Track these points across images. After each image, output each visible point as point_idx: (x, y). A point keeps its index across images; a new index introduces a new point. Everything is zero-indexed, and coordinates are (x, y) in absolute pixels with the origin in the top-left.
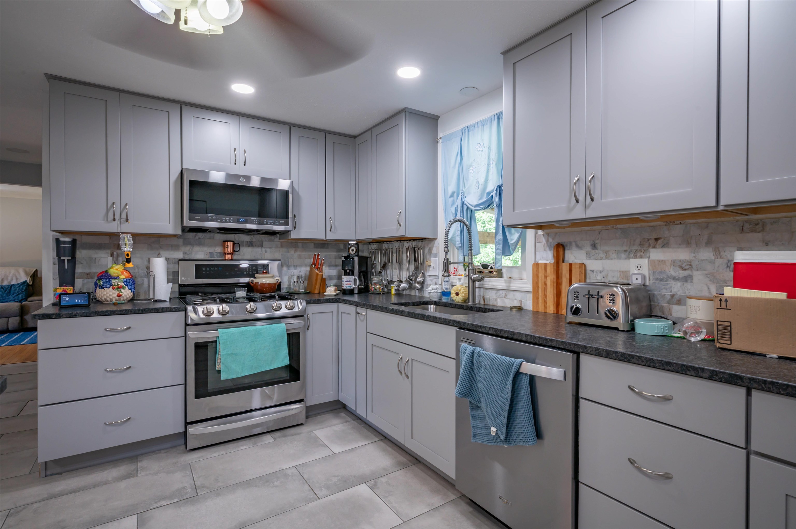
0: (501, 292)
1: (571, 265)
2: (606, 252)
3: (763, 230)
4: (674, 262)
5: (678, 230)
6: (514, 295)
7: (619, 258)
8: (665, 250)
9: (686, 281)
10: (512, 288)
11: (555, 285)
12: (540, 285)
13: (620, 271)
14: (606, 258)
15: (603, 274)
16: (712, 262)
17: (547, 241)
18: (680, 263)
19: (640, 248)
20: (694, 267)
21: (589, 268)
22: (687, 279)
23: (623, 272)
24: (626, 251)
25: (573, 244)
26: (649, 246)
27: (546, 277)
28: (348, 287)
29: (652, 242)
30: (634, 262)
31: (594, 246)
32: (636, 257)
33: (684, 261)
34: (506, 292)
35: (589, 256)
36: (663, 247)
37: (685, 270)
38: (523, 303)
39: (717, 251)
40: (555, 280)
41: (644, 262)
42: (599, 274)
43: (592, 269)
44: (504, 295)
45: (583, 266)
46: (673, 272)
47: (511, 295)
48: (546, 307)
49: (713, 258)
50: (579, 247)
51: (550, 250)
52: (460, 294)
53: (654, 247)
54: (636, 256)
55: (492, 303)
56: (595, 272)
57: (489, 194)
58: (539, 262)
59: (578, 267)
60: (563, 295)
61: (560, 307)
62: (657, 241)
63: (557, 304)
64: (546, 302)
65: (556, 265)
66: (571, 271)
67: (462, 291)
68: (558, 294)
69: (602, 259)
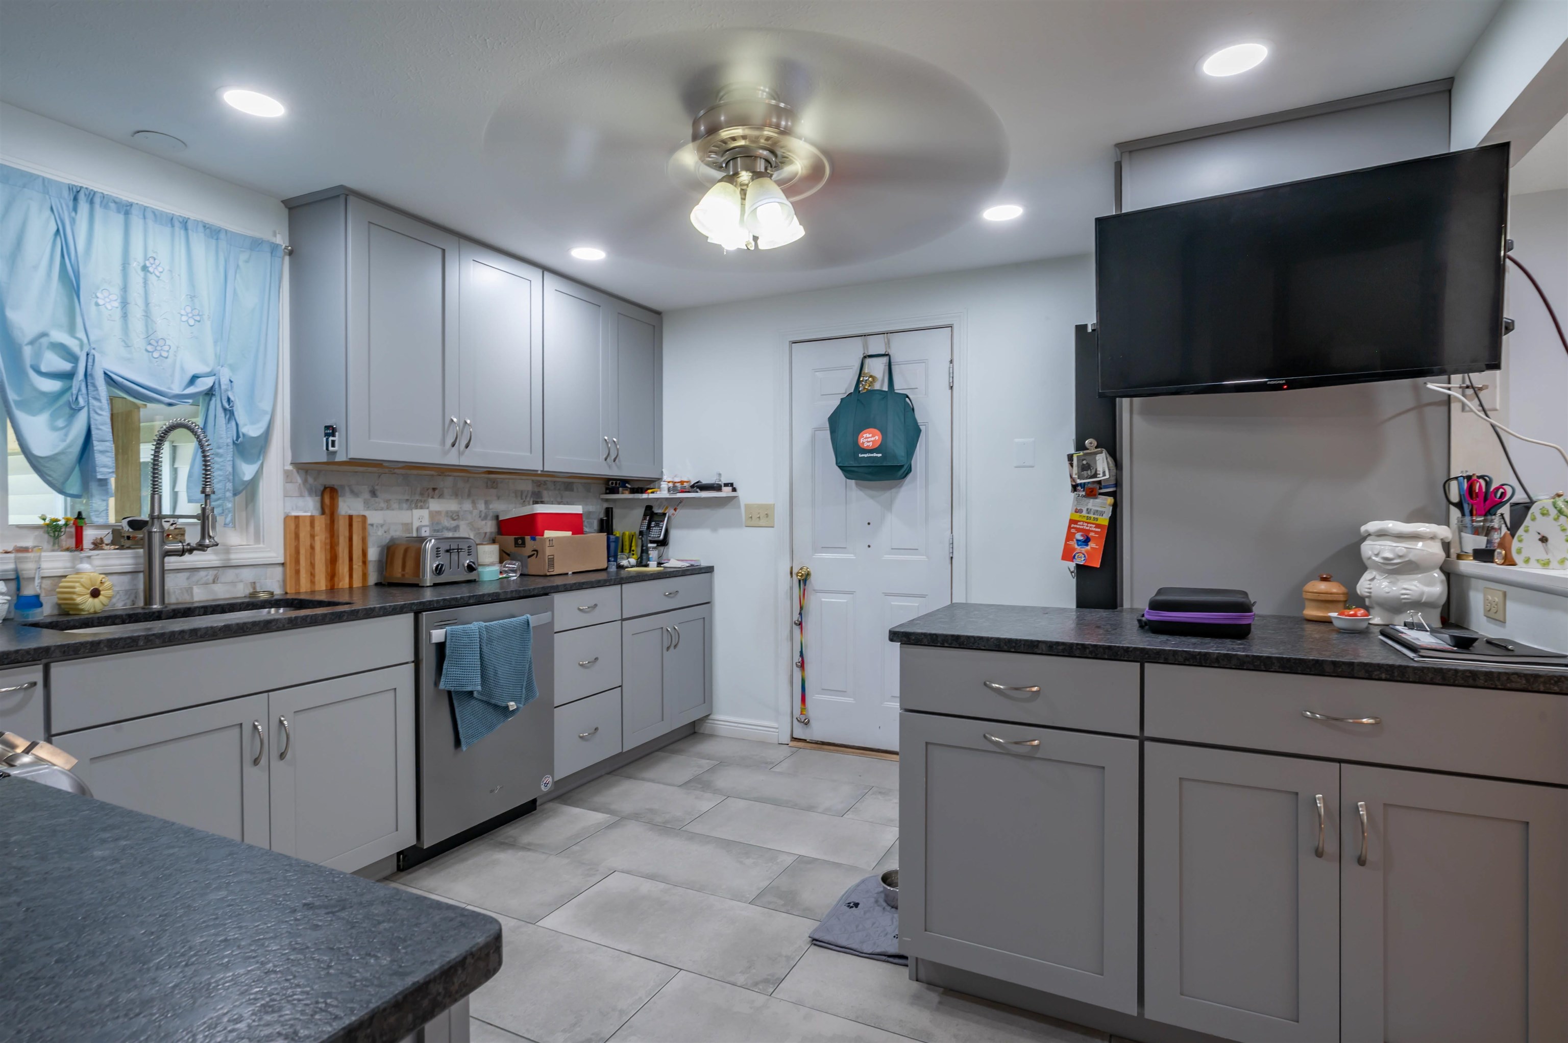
0: (203, 573)
1: (351, 518)
2: (388, 501)
4: (447, 512)
5: (449, 481)
6: (237, 575)
7: (401, 509)
8: (441, 500)
10: (234, 563)
11: (328, 547)
12: (302, 551)
13: (403, 524)
14: (388, 508)
15: (385, 528)
16: (471, 512)
17: (305, 481)
18: (449, 514)
19: (420, 498)
20: (460, 517)
21: (369, 521)
22: (456, 529)
23: (405, 524)
24: (407, 500)
25: (347, 489)
26: (428, 496)
27: (313, 536)
29: (430, 491)
30: (417, 513)
31: (374, 493)
32: (416, 508)
33: (453, 511)
34: (217, 571)
35: (367, 505)
36: (439, 497)
37: (455, 520)
39: (474, 502)
40: (328, 541)
41: (425, 513)
42: (380, 528)
43: (372, 523)
44: (211, 578)
45: (364, 517)
46: (446, 522)
47: (230, 575)
48: (313, 582)
49: (471, 509)
50: (355, 494)
51: (310, 494)
52: (102, 592)
53: (432, 498)
54: (417, 506)
55: (177, 599)
56: (375, 526)
57: (193, 379)
58: (294, 514)
59: (360, 520)
60: (340, 561)
61: (336, 579)
62: (434, 492)
63: (332, 575)
64: (312, 575)
65: (328, 518)
66: (351, 525)
67: (107, 584)
68: (333, 560)
69: (382, 509)
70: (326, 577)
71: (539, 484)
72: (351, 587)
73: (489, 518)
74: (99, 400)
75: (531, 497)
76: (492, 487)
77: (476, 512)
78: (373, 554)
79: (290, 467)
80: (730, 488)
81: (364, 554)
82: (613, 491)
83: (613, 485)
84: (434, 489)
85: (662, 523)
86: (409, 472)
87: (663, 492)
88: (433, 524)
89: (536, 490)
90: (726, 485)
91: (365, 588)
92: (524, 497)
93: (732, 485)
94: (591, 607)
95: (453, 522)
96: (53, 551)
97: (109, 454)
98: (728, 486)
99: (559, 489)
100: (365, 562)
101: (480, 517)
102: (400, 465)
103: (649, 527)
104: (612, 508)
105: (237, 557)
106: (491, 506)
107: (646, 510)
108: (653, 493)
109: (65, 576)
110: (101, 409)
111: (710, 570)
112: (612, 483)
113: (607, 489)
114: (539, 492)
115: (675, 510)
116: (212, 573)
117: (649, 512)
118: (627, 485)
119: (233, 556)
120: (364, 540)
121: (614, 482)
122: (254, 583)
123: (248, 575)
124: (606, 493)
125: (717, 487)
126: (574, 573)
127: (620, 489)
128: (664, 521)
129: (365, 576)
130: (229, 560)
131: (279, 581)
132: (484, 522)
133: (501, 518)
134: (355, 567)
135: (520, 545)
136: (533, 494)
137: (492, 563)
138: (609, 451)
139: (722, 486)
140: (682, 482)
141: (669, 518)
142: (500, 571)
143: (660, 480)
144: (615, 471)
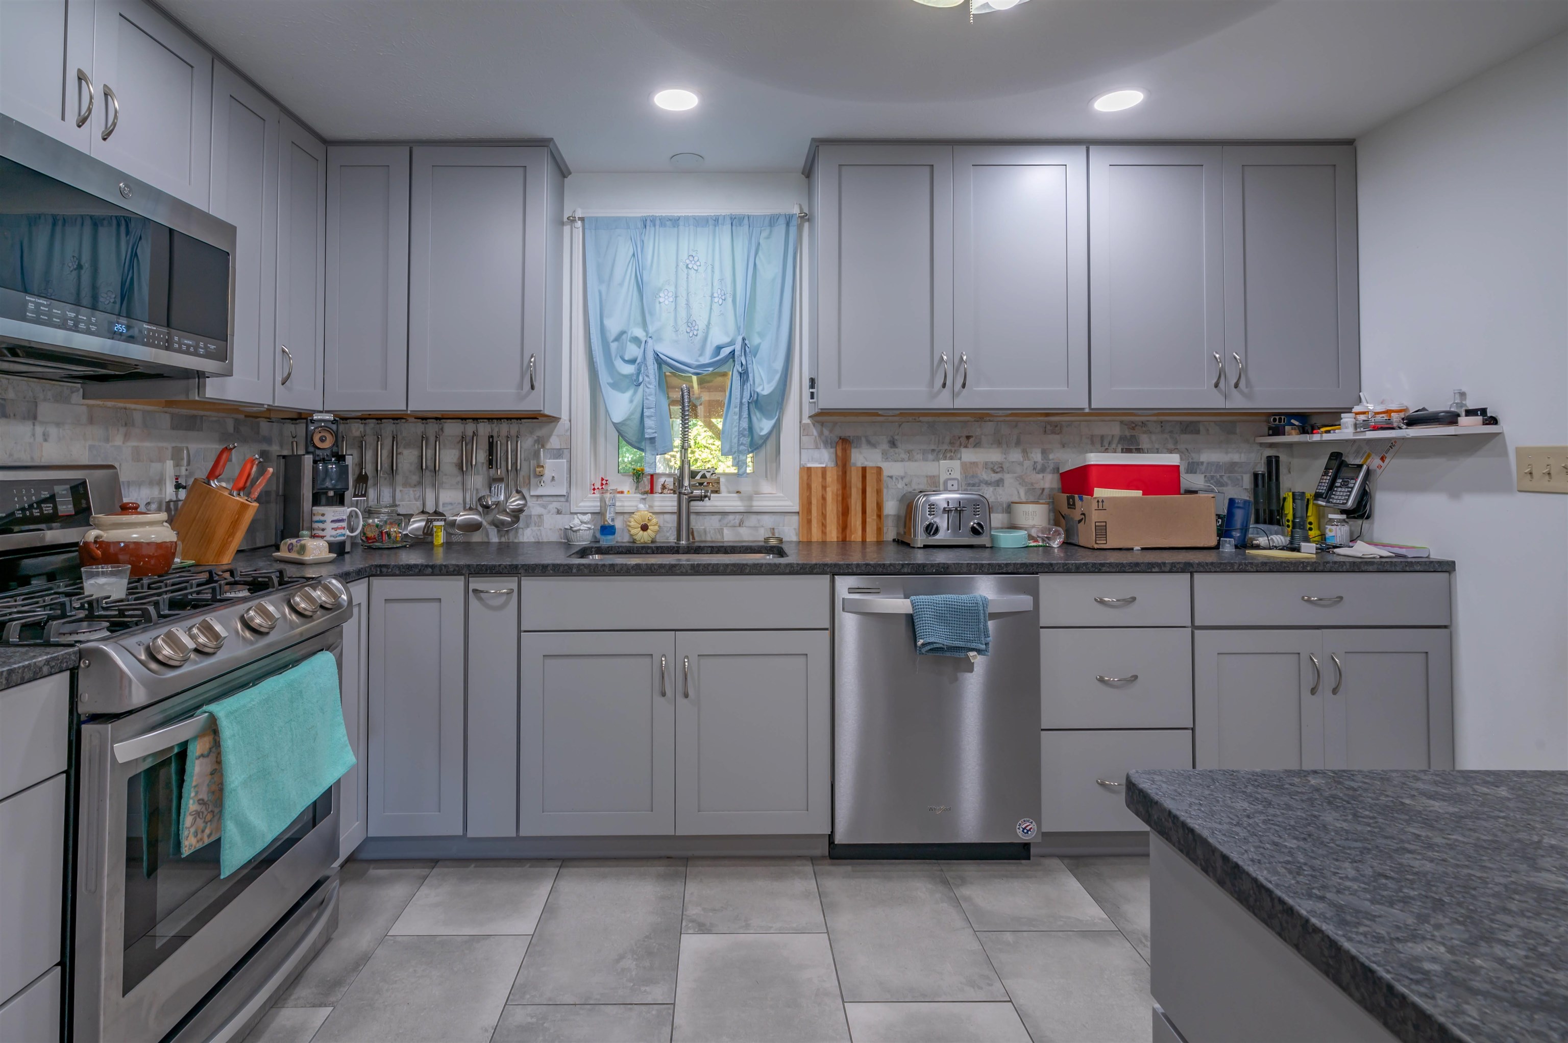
0: (731, 517)
1: (864, 469)
2: (909, 452)
3: (1060, 433)
4: (986, 463)
5: (989, 427)
6: (759, 521)
7: (925, 460)
8: (977, 450)
9: (998, 486)
10: (755, 509)
11: (840, 498)
12: (814, 501)
13: (927, 476)
14: (909, 460)
15: (906, 480)
16: (1021, 464)
17: (821, 434)
18: (992, 466)
19: (950, 448)
20: (1005, 469)
21: (886, 473)
22: (999, 483)
23: (930, 477)
24: (933, 450)
25: (863, 439)
26: (961, 445)
27: (824, 488)
28: (340, 536)
29: (963, 440)
30: (945, 465)
31: (893, 444)
32: (945, 458)
33: (996, 463)
34: (741, 517)
35: (885, 456)
36: (975, 446)
37: (997, 473)
38: (776, 531)
39: (1025, 452)
40: (840, 492)
41: (956, 464)
42: (900, 480)
43: (890, 475)
44: (737, 522)
45: (879, 470)
46: (985, 475)
47: (753, 520)
48: (824, 533)
49: (1022, 460)
50: (872, 445)
51: (826, 447)
52: (649, 527)
53: (966, 447)
54: (946, 457)
55: (712, 538)
56: (894, 478)
57: (719, 349)
58: (809, 465)
59: (875, 471)
60: (852, 512)
61: (848, 531)
62: (969, 440)
63: (844, 527)
64: (824, 525)
65: (841, 469)
66: (864, 477)
67: (654, 521)
68: (845, 512)
69: (902, 460)
70: (837, 529)
71: (1133, 426)
72: (864, 541)
73: (1048, 470)
74: (648, 376)
75: (1119, 443)
76: (1053, 432)
77: (1028, 464)
78: (891, 507)
79: (806, 421)
80: (1479, 419)
81: (879, 507)
82: (1277, 431)
83: (1275, 422)
84: (968, 437)
85: (1353, 481)
86: (937, 419)
88: (966, 477)
89: (1127, 433)
90: (1469, 413)
91: (880, 543)
93: (1483, 411)
94: (1124, 600)
95: (994, 475)
96: (635, 493)
97: (653, 418)
98: (1477, 415)
99: (1171, 432)
100: (879, 516)
101: (1035, 469)
102: (898, 412)
103: (1331, 487)
104: (1277, 458)
105: (759, 504)
106: (1051, 456)
107: (1330, 459)
109: (633, 513)
110: (650, 383)
111: (1447, 567)
112: (1275, 420)
113: (1270, 428)
114: (1133, 437)
115: (1383, 459)
116: (738, 517)
117: (1335, 464)
118: (1293, 421)
119: (755, 503)
120: (879, 492)
121: (1277, 418)
122: (773, 529)
123: (768, 521)
124: (1269, 435)
125: (1452, 419)
126: (1143, 549)
127: (1287, 428)
128: (1357, 477)
129: (879, 530)
130: (752, 506)
131: (795, 529)
132: (1040, 476)
133: (1061, 471)
134: (868, 520)
135: (1071, 506)
136: (1122, 439)
137: (1033, 527)
138: (1221, 373)
139: (1459, 415)
140: (1388, 412)
141: (1368, 472)
142: (1030, 537)
143: (1349, 410)
144: (1238, 402)
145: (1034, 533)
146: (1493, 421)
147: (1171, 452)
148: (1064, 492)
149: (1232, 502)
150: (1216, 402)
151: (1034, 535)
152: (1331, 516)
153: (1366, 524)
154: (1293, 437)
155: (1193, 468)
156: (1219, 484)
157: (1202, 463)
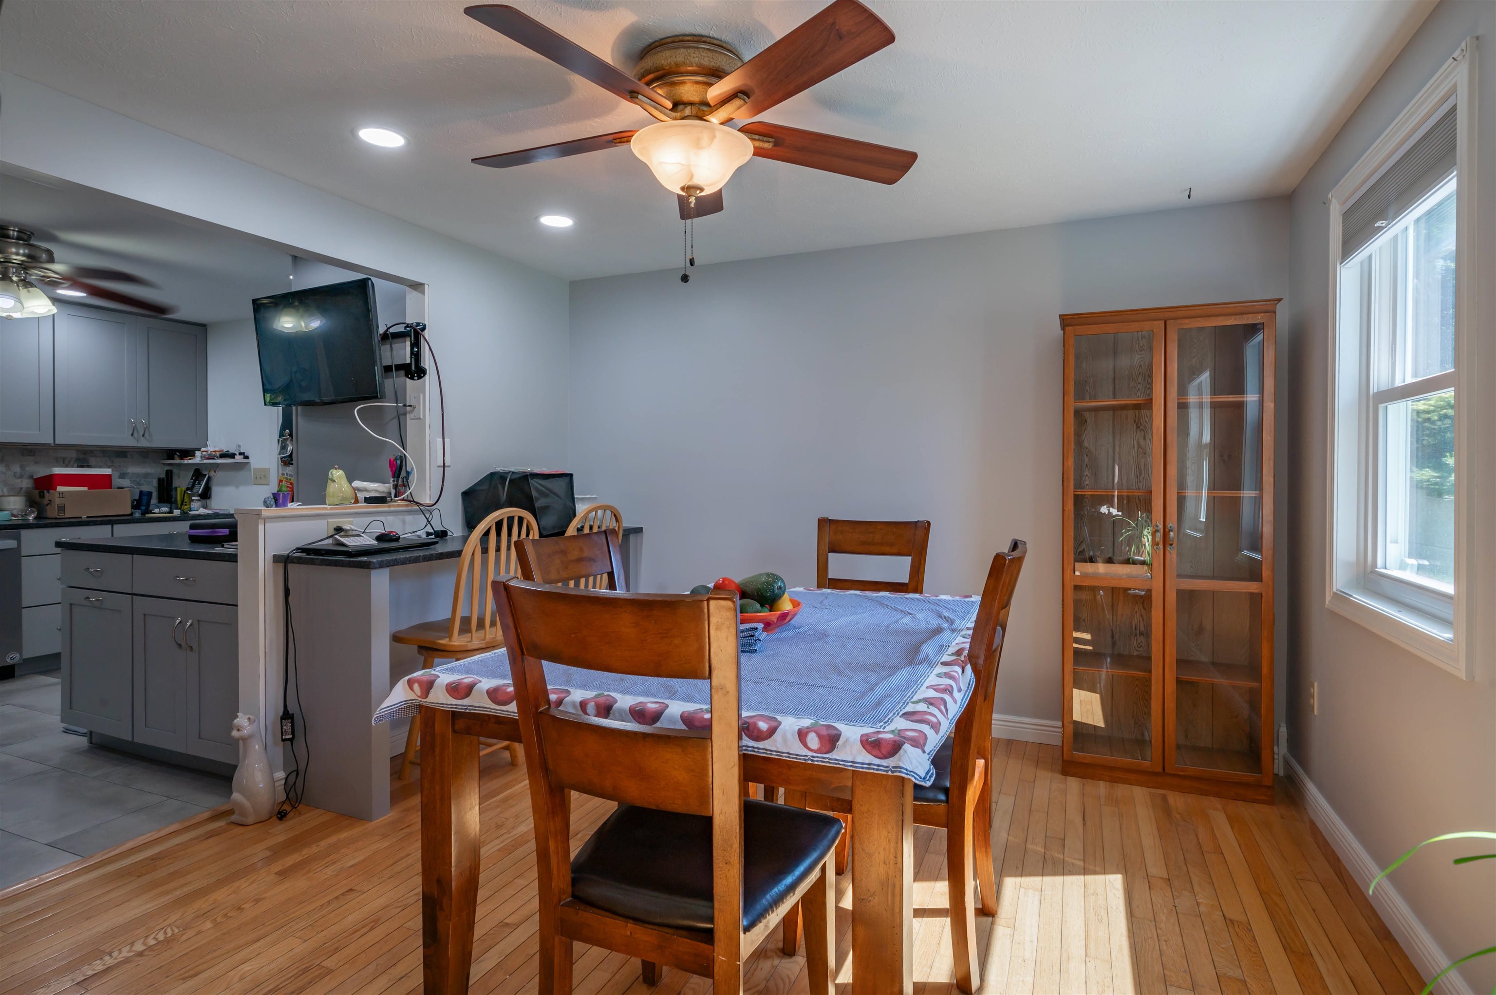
3: (33, 457)
71: (84, 453)
73: (25, 477)
75: (74, 462)
76: (29, 456)
77: (9, 473)
80: (242, 456)
82: (169, 458)
83: (170, 453)
85: (203, 482)
87: (197, 459)
89: (81, 456)
90: (240, 454)
92: (67, 463)
93: (245, 454)
103: (193, 484)
104: (170, 470)
106: (27, 469)
107: (191, 471)
108: (190, 459)
113: (167, 456)
114: (84, 459)
115: (215, 472)
117: (195, 474)
118: (177, 453)
121: (169, 451)
124: (166, 460)
125: (233, 456)
126: (89, 516)
127: (173, 456)
128: (204, 480)
132: (19, 480)
133: (35, 477)
135: (42, 496)
136: (78, 460)
137: (15, 509)
138: (135, 429)
139: (236, 455)
140: (215, 451)
141: (209, 478)
142: (13, 515)
143: (199, 450)
144: (144, 443)
145: (15, 512)
146: (247, 457)
147: (109, 467)
148: (37, 489)
149: (141, 492)
150: (131, 442)
151: (16, 514)
152: (193, 498)
153: (208, 501)
154: (177, 461)
155: (122, 476)
156: (139, 484)
157: (129, 473)
